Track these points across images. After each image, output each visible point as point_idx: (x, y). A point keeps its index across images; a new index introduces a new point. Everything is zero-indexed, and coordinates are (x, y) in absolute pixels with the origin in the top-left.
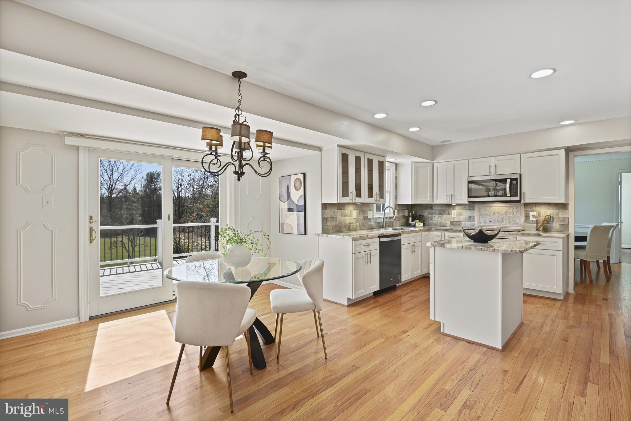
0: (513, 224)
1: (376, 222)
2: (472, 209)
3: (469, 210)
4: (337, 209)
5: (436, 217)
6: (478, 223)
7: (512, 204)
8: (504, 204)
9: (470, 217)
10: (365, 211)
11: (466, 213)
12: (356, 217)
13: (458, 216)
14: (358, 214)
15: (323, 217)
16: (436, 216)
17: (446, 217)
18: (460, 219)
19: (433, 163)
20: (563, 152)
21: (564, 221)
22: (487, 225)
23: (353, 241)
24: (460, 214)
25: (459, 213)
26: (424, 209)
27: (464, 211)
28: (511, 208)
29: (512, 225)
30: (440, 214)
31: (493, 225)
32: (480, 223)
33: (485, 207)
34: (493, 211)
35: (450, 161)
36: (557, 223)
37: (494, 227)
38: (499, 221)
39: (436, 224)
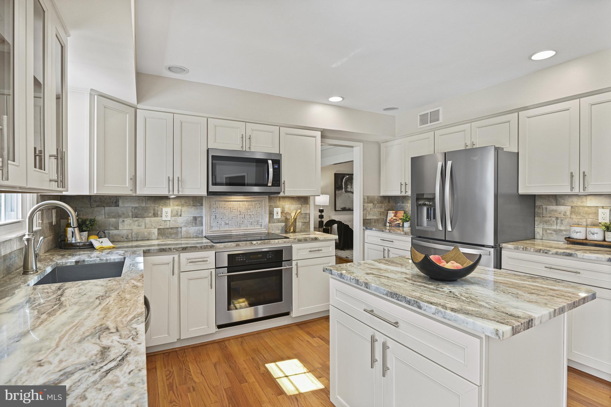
0: (255, 225)
2: (199, 205)
3: (194, 207)
5: (126, 222)
6: (209, 228)
8: (242, 197)
9: (195, 218)
11: (188, 212)
13: (173, 218)
16: (128, 221)
17: (150, 221)
18: (178, 223)
19: (136, 109)
21: (305, 218)
22: (222, 229)
24: (177, 214)
25: (175, 213)
26: (98, 206)
27: (184, 209)
28: (254, 203)
29: (255, 227)
30: (136, 216)
31: (230, 229)
32: (211, 227)
34: (230, 208)
35: (173, 113)
36: (300, 221)
37: (232, 232)
38: (237, 222)
39: (128, 236)
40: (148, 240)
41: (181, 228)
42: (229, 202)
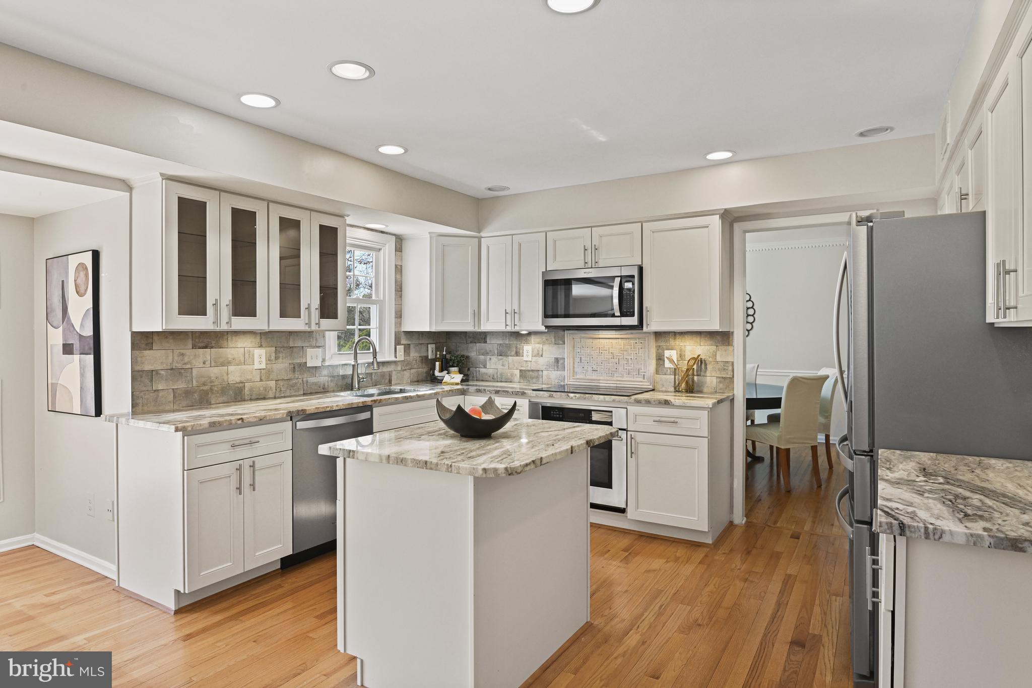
0: (635, 376)
1: (333, 377)
2: (561, 342)
3: (557, 346)
4: (194, 347)
5: (493, 361)
6: (571, 375)
7: (632, 333)
8: (618, 332)
9: (557, 360)
10: (295, 350)
11: (550, 352)
12: (263, 366)
13: (534, 359)
14: (273, 358)
15: (138, 368)
16: (494, 359)
17: (513, 361)
18: (539, 364)
19: (480, 238)
20: (716, 221)
21: (724, 369)
22: (588, 377)
23: (186, 437)
24: (538, 354)
25: (536, 352)
26: (471, 342)
27: (546, 347)
28: (632, 342)
29: (634, 378)
30: (501, 354)
31: (598, 378)
32: (575, 373)
33: (584, 338)
34: (599, 348)
35: (512, 235)
36: (713, 374)
37: (601, 382)
38: (609, 369)
39: (494, 376)
40: (511, 382)
41: (542, 371)
42: (598, 340)
